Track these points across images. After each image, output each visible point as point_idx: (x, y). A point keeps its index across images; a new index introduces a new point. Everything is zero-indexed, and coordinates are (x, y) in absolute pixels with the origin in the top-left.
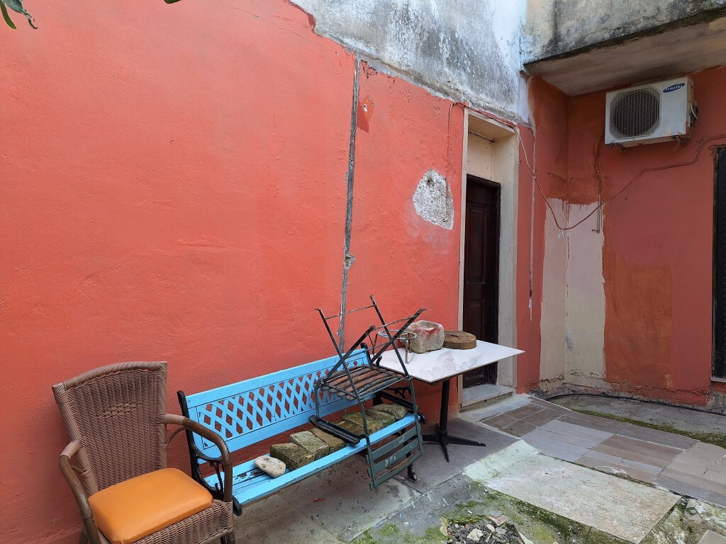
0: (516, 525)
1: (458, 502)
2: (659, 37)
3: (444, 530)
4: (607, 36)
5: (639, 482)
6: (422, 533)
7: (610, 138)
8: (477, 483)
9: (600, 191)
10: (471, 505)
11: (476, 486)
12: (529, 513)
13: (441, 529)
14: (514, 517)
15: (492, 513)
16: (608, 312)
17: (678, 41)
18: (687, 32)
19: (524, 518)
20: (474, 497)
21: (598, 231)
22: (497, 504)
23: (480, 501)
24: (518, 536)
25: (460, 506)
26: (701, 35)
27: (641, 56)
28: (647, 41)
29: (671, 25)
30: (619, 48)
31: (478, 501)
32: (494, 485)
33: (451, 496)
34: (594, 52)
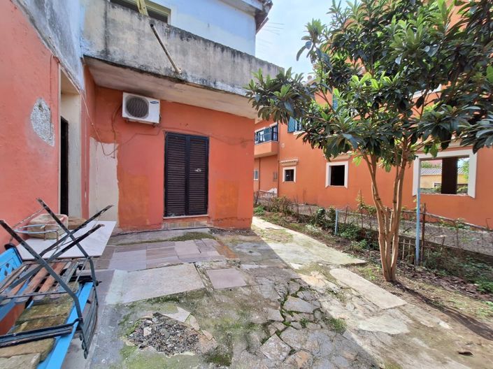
0: (158, 311)
1: (118, 322)
2: (157, 79)
3: (128, 343)
4: (137, 66)
5: (177, 264)
6: (120, 357)
7: (125, 114)
8: (117, 305)
9: (115, 139)
10: (127, 318)
11: (119, 307)
12: (157, 302)
13: (127, 344)
14: (152, 309)
15: (141, 314)
16: (120, 196)
17: (162, 85)
18: (167, 83)
19: (157, 306)
20: (124, 313)
21: (114, 158)
22: (139, 308)
23: (129, 312)
24: (162, 316)
25: (121, 323)
26: (170, 86)
27: (145, 83)
28: (152, 78)
29: (165, 77)
30: (139, 75)
31: (127, 314)
32: (128, 299)
33: (112, 322)
34: (128, 70)
